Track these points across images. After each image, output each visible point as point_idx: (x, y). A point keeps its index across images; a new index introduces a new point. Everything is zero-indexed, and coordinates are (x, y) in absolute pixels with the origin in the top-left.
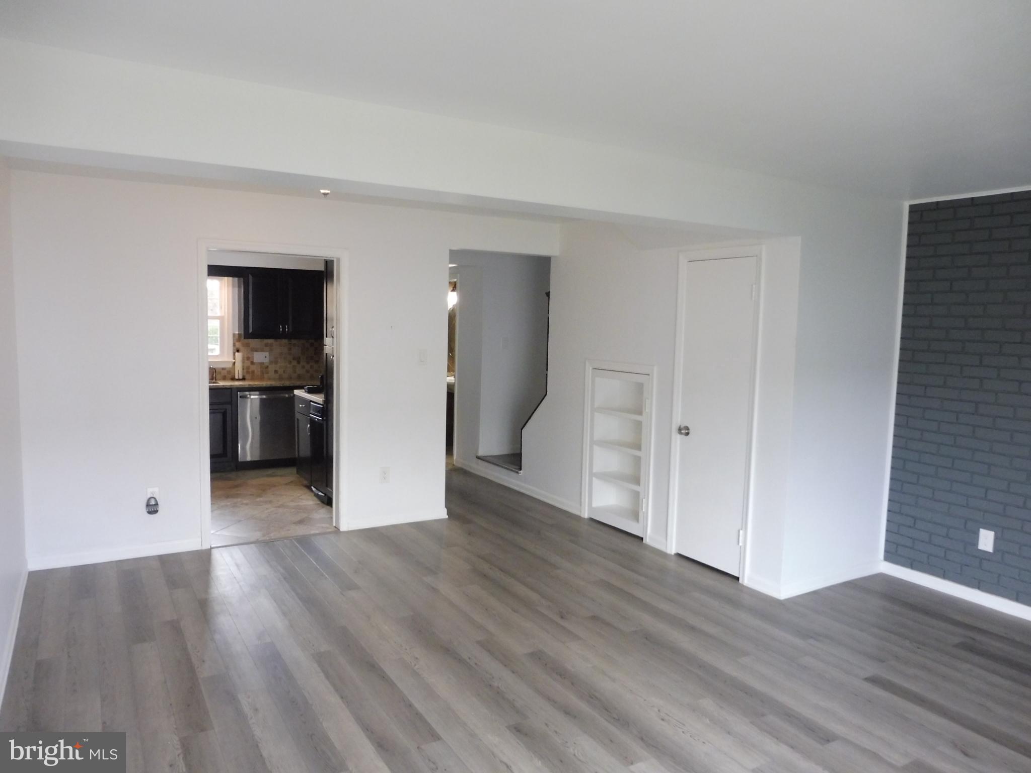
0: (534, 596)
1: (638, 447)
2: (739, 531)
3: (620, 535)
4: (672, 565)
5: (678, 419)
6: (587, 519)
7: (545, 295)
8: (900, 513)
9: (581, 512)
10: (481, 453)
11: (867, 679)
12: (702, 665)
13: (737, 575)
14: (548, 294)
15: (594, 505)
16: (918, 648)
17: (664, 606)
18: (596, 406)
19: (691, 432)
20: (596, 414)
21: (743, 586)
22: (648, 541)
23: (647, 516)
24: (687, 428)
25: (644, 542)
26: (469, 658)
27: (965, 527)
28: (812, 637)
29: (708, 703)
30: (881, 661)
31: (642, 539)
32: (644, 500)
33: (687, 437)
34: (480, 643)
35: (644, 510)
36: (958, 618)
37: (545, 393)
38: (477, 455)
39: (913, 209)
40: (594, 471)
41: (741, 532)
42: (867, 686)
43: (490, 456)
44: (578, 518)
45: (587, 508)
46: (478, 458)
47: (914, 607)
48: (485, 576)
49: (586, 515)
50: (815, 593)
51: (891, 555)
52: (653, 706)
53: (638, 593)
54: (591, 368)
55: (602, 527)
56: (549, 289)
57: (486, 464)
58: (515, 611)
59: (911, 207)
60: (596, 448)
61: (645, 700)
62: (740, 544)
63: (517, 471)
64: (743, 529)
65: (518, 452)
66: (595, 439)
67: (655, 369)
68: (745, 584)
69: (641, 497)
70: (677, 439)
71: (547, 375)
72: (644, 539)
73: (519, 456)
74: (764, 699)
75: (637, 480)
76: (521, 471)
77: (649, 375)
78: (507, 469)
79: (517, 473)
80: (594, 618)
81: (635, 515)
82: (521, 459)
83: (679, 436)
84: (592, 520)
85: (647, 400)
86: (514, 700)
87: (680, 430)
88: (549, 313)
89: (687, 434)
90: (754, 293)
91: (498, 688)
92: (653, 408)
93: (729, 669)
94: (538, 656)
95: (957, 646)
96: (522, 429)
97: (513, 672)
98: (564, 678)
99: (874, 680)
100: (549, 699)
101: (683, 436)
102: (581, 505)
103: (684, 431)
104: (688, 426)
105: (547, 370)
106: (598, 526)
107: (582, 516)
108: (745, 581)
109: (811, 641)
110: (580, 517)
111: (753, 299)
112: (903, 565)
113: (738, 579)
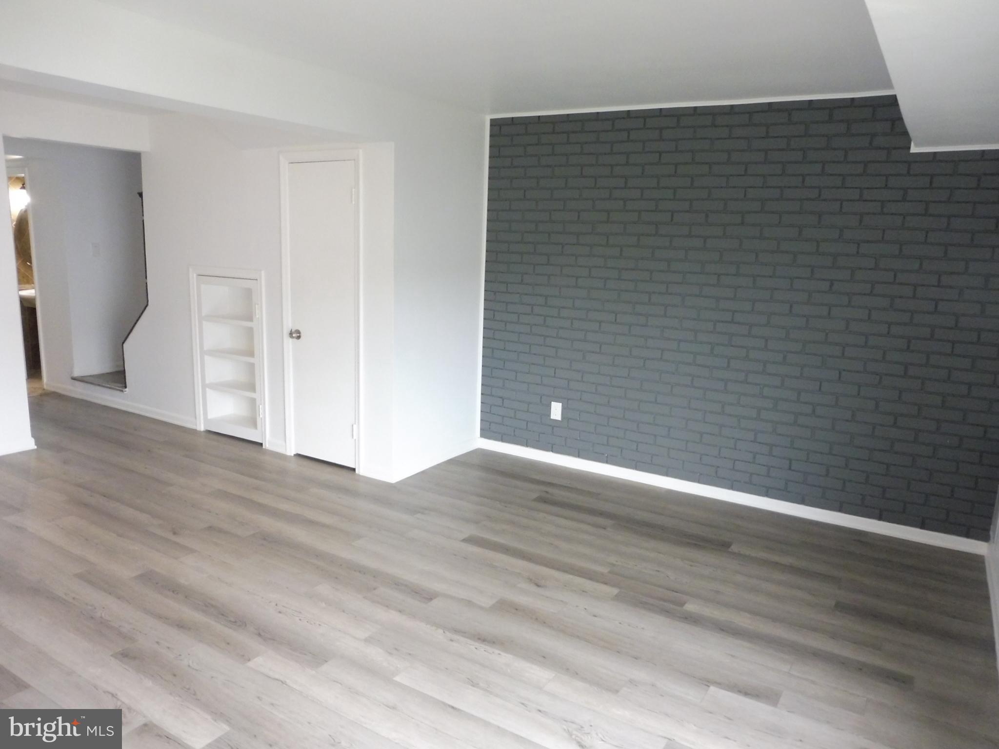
0: (143, 518)
1: (251, 353)
2: (353, 426)
3: (241, 443)
4: (293, 466)
5: (289, 324)
6: (204, 431)
7: (138, 195)
8: (491, 395)
9: (196, 426)
10: (77, 373)
11: (465, 540)
12: (320, 555)
13: (354, 467)
14: (141, 195)
15: (210, 417)
16: (506, 507)
17: (284, 506)
18: (203, 314)
19: (302, 335)
20: (204, 323)
21: (359, 475)
22: (267, 446)
23: (265, 421)
24: (298, 332)
25: (264, 447)
26: (66, 594)
27: (541, 402)
28: (419, 512)
29: (325, 589)
30: (476, 522)
31: (261, 444)
32: (261, 406)
33: (301, 339)
34: (80, 576)
35: (261, 416)
36: (538, 477)
37: (146, 303)
38: (72, 375)
39: (494, 123)
40: (207, 382)
41: (355, 426)
42: (464, 546)
43: (90, 376)
44: (194, 432)
45: (202, 421)
46: (74, 379)
47: (503, 473)
48: (86, 505)
49: (202, 428)
50: (423, 472)
51: (487, 432)
52: (270, 602)
53: (256, 497)
54: (195, 275)
55: (220, 438)
56: (142, 189)
57: (82, 384)
58: (120, 535)
59: (492, 120)
60: (207, 358)
61: (262, 598)
62: (354, 438)
63: (121, 389)
64: (356, 423)
65: (121, 369)
66: (205, 349)
67: (263, 273)
68: (361, 474)
69: (258, 403)
70: (289, 343)
71: (147, 283)
72: (263, 444)
73: (123, 372)
74: (376, 574)
75: (252, 387)
76: (127, 389)
77: (257, 280)
78: (110, 388)
79: (122, 391)
80: (211, 528)
81: (253, 421)
82: (125, 377)
83: (291, 340)
84: (209, 432)
85: (257, 306)
86: (120, 626)
87: (291, 334)
88: (143, 215)
89: (299, 337)
90: (353, 196)
91: (101, 617)
92: (262, 313)
93: (346, 554)
94: (148, 578)
95: (536, 500)
96: (123, 343)
97: (119, 598)
98: (177, 593)
99: (469, 540)
100: (160, 617)
101: (295, 340)
102: (196, 418)
103: (296, 335)
104: (299, 329)
105: (146, 278)
106: (215, 437)
107: (198, 429)
108: (361, 471)
109: (419, 516)
110: (196, 430)
111: (353, 203)
112: (496, 439)
113: (354, 470)
